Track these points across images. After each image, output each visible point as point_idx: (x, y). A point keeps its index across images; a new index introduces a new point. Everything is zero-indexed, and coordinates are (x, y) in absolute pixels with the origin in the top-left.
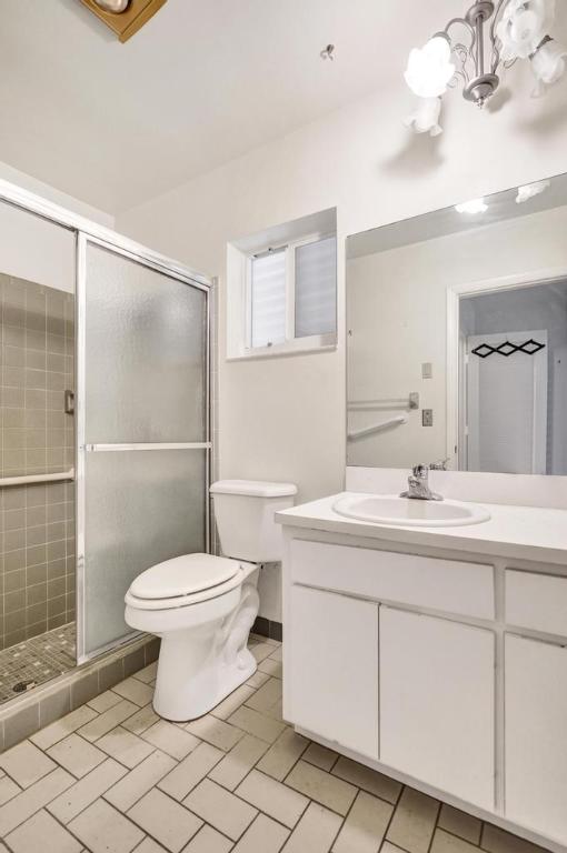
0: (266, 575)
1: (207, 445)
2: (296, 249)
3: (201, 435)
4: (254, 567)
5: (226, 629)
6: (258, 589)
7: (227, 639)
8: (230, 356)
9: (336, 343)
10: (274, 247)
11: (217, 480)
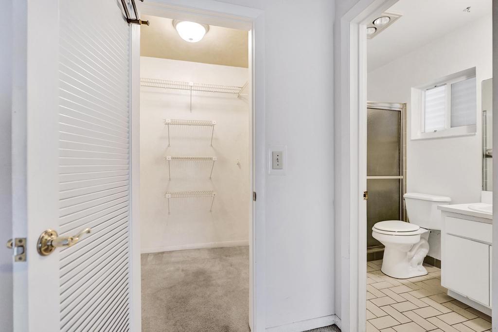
0: (433, 236)
1: (401, 177)
2: (451, 85)
3: (398, 173)
4: (427, 231)
5: (413, 253)
6: (429, 241)
7: (413, 257)
8: (413, 138)
9: (475, 131)
10: (438, 85)
11: (406, 193)
